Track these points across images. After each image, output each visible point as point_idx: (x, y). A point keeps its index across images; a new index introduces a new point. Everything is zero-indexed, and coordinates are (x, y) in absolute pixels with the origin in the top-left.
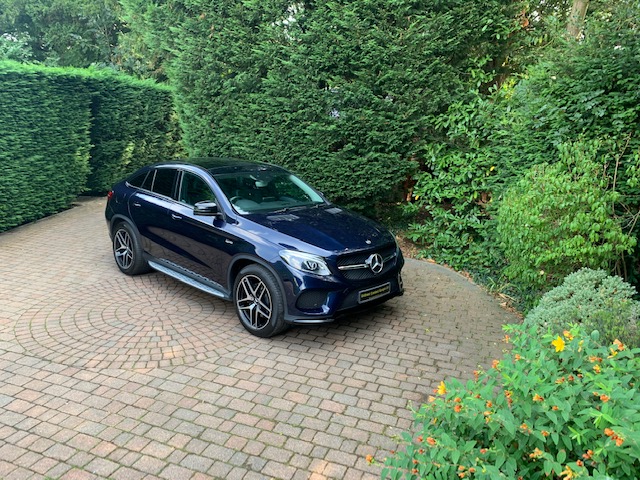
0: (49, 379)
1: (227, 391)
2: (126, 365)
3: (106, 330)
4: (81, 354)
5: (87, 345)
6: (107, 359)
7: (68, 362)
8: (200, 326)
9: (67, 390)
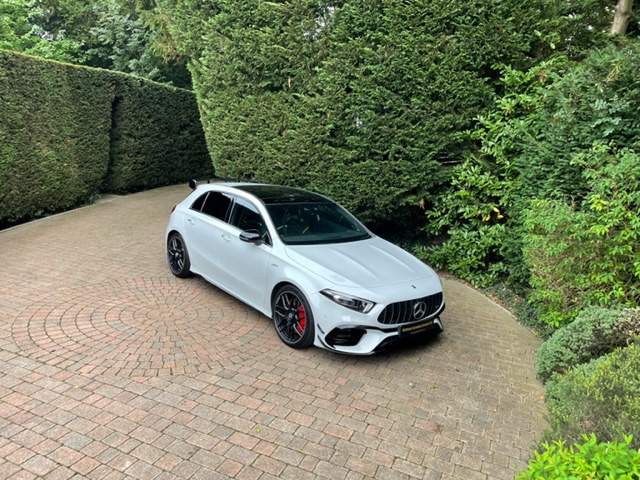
0: (41, 383)
1: (226, 407)
2: (123, 372)
3: (106, 332)
4: (77, 358)
5: (85, 348)
6: (105, 364)
7: (63, 366)
8: (205, 333)
9: (57, 395)
